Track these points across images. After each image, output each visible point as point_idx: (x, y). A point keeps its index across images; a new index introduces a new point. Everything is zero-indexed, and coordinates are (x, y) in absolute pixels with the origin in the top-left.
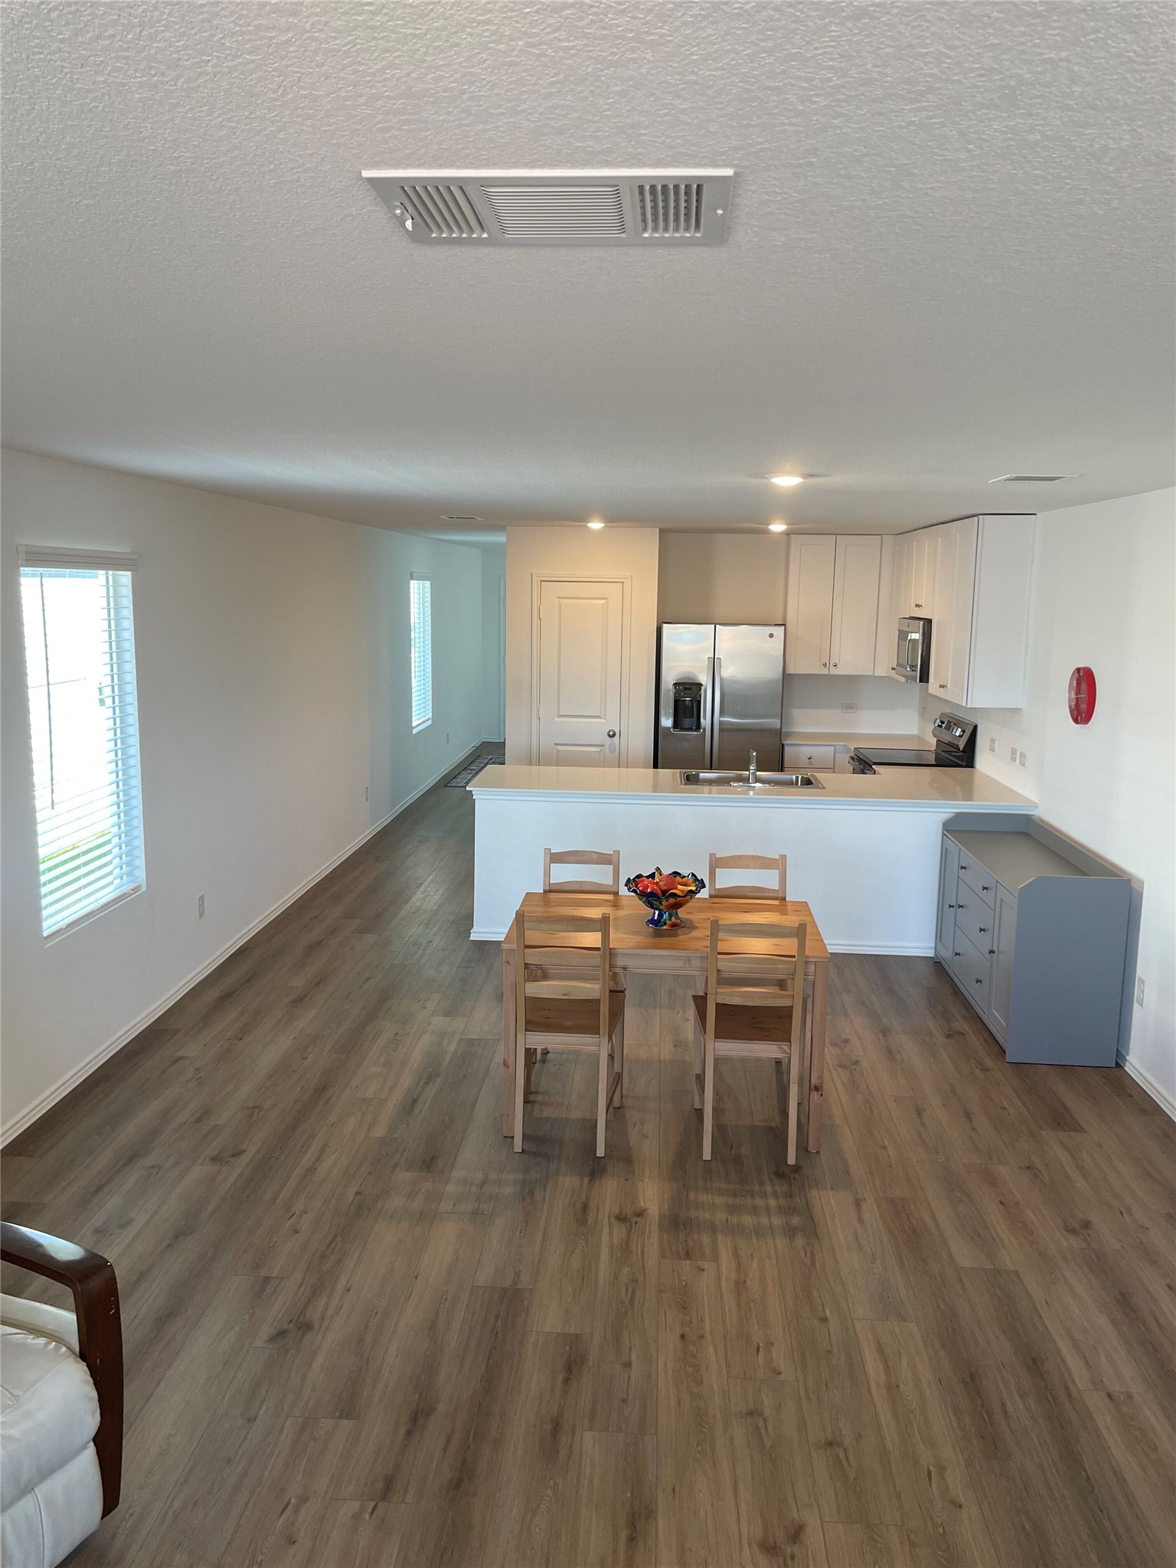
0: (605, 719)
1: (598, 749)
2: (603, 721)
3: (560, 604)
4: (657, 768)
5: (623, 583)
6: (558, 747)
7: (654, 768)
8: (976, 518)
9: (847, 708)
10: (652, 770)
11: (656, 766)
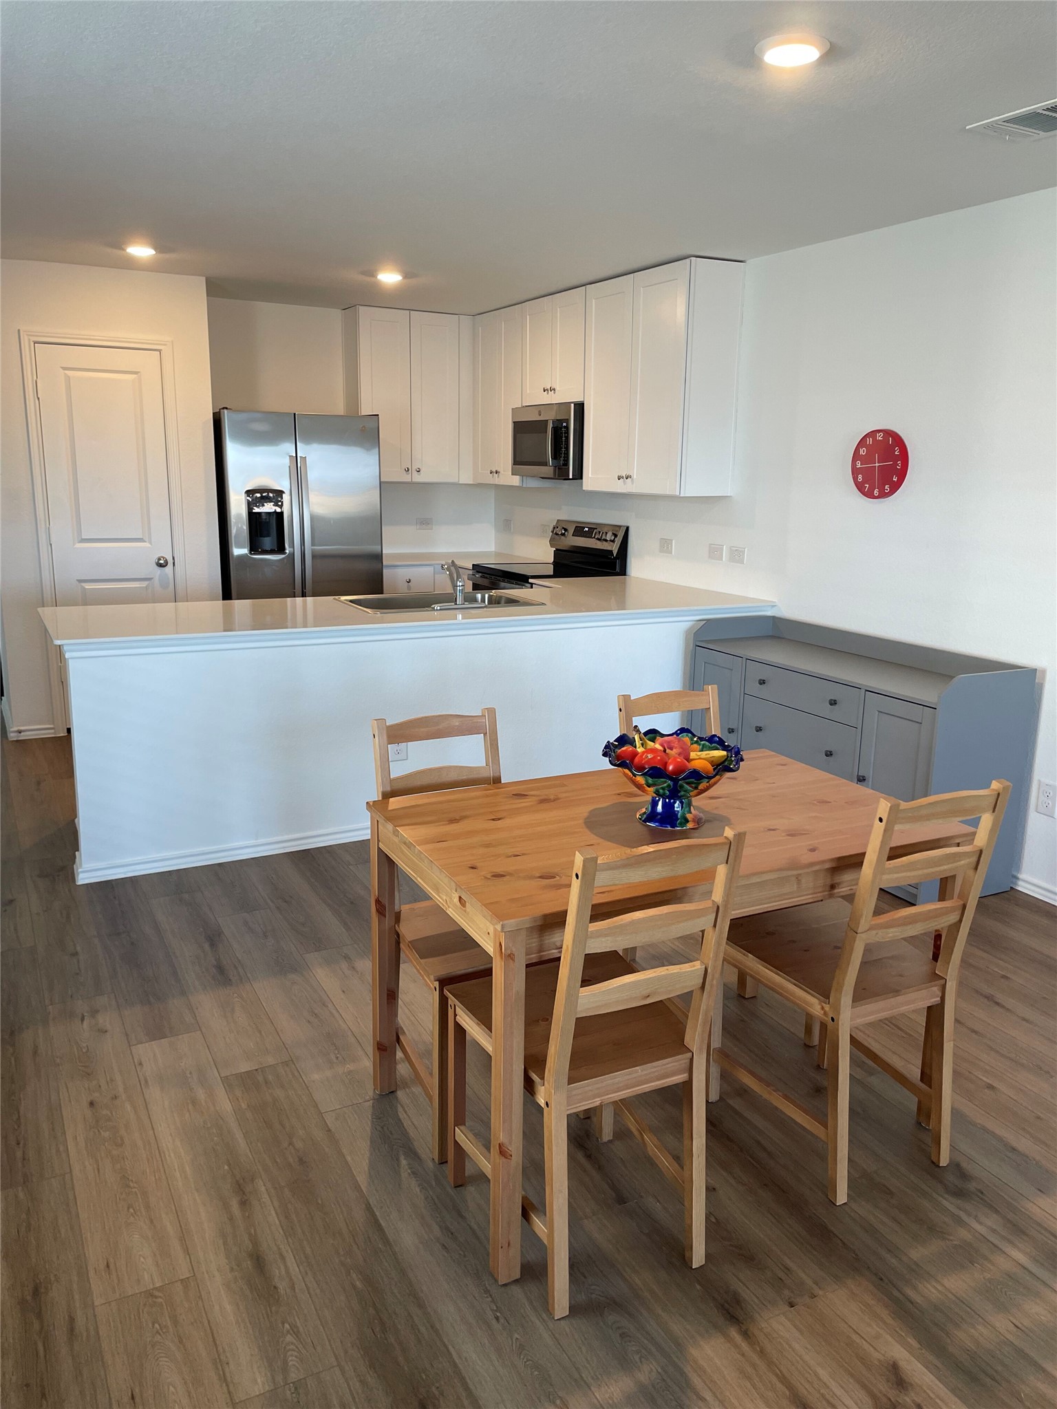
0: (150, 543)
1: (144, 584)
2: (147, 545)
3: (68, 378)
4: (231, 599)
5: (160, 351)
6: (83, 584)
7: (224, 599)
8: (688, 260)
9: (422, 523)
10: (221, 602)
11: (227, 595)
